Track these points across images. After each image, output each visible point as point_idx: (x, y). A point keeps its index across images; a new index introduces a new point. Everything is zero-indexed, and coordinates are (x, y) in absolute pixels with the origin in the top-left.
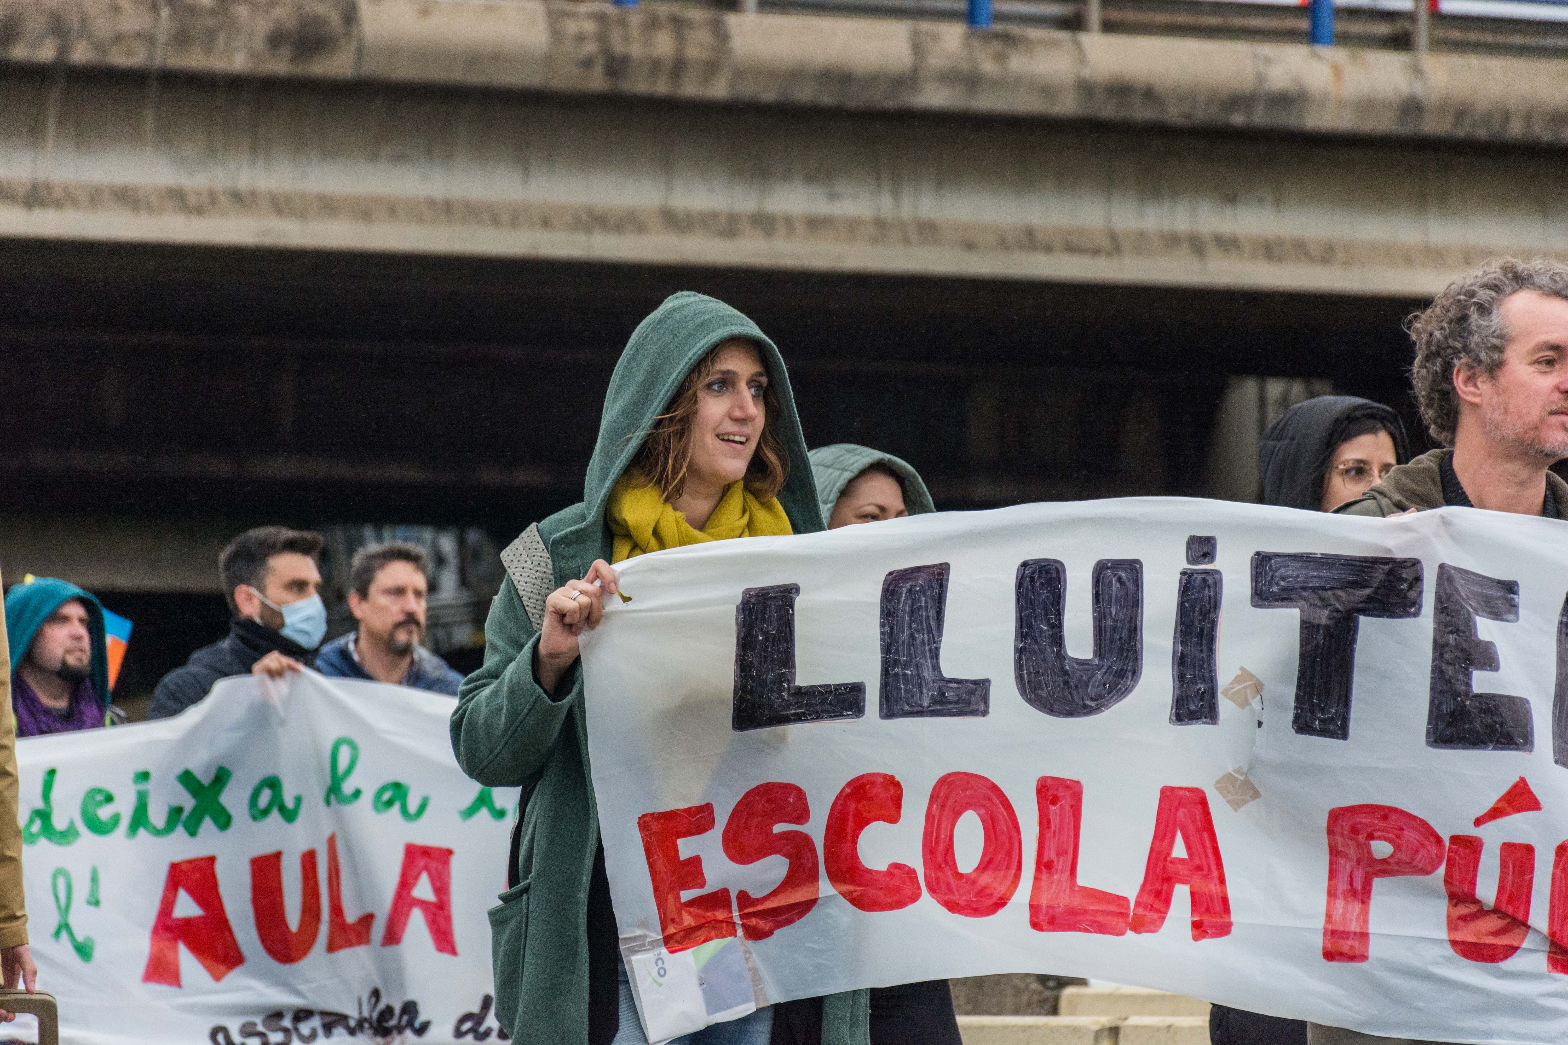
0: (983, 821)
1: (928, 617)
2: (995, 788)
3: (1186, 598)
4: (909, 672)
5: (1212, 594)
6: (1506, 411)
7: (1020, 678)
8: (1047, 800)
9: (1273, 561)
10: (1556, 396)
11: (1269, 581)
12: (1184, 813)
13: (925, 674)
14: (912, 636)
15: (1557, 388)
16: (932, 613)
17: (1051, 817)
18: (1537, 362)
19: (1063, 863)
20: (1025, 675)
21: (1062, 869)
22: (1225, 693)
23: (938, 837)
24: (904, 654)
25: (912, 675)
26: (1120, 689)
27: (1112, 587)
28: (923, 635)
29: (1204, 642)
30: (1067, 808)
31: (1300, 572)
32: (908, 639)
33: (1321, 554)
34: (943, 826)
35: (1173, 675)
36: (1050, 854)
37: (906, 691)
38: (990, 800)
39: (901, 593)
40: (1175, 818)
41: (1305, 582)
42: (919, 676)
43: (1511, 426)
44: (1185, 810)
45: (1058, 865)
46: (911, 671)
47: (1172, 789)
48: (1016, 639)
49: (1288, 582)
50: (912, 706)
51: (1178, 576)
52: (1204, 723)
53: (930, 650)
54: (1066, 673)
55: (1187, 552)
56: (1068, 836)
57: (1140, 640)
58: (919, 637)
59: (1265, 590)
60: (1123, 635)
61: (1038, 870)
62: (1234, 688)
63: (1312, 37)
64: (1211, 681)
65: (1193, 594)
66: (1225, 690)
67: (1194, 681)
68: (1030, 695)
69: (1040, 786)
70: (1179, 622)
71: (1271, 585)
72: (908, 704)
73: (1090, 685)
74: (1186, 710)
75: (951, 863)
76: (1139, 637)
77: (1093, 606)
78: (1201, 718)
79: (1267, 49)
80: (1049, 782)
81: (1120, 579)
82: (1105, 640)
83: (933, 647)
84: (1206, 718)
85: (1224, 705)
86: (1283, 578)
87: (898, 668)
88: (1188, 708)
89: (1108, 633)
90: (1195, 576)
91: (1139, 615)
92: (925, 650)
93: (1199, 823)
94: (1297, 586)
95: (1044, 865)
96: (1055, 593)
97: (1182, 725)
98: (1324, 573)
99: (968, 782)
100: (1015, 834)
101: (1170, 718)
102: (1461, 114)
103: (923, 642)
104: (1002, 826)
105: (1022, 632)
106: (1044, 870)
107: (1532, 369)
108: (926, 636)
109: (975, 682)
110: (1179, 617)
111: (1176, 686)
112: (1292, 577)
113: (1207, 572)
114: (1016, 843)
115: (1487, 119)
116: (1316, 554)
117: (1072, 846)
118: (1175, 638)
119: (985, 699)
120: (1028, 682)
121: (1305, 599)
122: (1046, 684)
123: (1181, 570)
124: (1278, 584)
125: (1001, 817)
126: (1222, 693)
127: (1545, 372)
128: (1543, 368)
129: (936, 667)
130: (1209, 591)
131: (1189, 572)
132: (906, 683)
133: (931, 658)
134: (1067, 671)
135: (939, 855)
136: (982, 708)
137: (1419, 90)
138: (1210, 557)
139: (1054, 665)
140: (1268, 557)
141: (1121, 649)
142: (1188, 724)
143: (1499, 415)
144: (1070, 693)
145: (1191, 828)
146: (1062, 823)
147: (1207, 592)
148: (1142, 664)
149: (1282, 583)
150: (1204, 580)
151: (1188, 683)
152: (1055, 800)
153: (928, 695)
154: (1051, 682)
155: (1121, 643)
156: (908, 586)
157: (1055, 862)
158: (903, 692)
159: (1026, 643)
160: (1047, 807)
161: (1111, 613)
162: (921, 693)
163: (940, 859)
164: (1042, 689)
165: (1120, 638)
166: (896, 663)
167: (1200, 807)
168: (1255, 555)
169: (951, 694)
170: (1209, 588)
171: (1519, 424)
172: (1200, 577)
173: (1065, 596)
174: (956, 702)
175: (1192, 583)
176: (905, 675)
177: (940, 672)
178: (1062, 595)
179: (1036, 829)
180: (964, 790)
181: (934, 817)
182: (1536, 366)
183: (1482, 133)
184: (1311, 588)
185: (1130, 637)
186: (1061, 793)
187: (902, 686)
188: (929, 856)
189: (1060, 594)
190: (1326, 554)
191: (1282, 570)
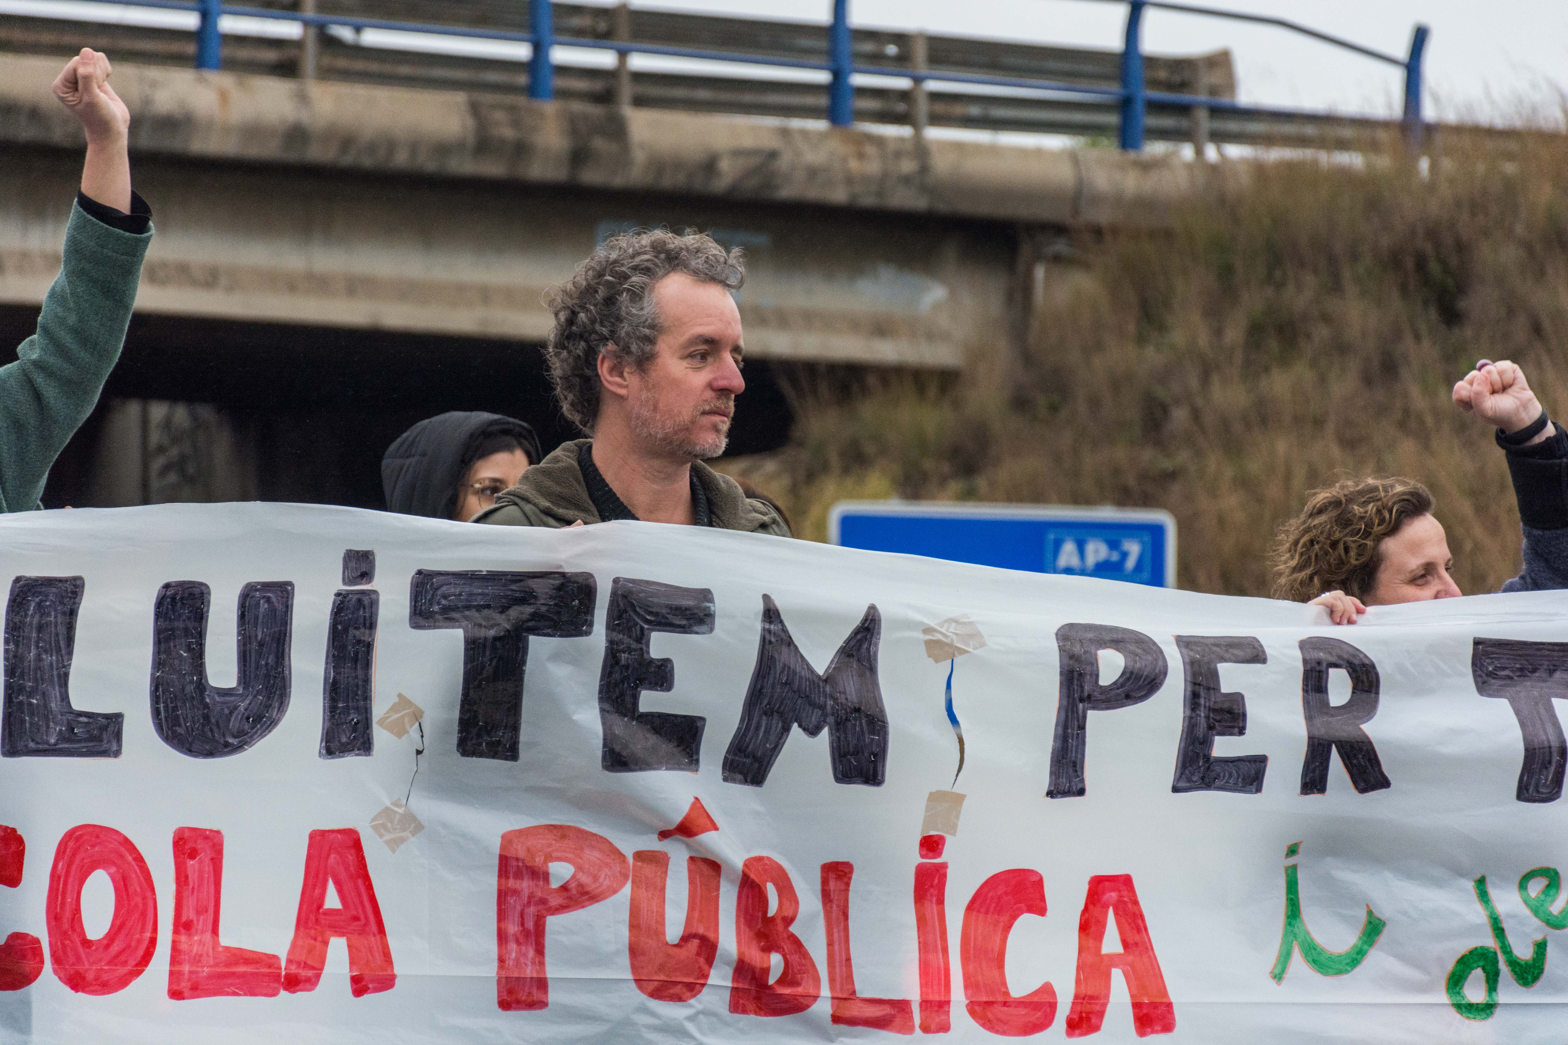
0: (113, 880)
1: (57, 635)
2: (127, 843)
3: (339, 619)
4: (35, 701)
5: (367, 615)
6: (655, 408)
7: (156, 713)
8: (184, 854)
9: (434, 580)
10: (709, 394)
11: (429, 600)
12: (335, 858)
13: (53, 705)
14: (39, 658)
15: (710, 386)
16: (62, 630)
17: (189, 873)
18: (691, 356)
19: (203, 924)
20: (162, 709)
21: (203, 930)
22: (381, 723)
23: (63, 903)
24: (30, 679)
25: (38, 704)
26: (265, 722)
27: (259, 607)
28: (51, 656)
29: (359, 666)
30: (207, 861)
31: (463, 590)
32: (35, 660)
33: (487, 571)
34: (69, 887)
35: (324, 706)
36: (189, 913)
37: (31, 724)
38: (122, 857)
39: (30, 606)
40: (326, 866)
41: (468, 600)
42: (46, 706)
43: (660, 424)
44: (338, 857)
45: (198, 924)
46: (37, 700)
47: (323, 833)
48: (153, 667)
49: (450, 600)
50: (37, 743)
51: (332, 598)
52: (357, 755)
53: (59, 676)
54: (206, 706)
55: (344, 572)
56: (208, 892)
57: (288, 666)
58: (47, 659)
59: (425, 609)
60: (270, 661)
61: (176, 931)
62: (390, 717)
63: (199, 62)
64: (366, 712)
65: (346, 615)
66: (381, 719)
67: (346, 710)
68: (167, 732)
69: (177, 838)
70: (331, 647)
71: (431, 604)
72: (33, 740)
73: (233, 719)
74: (337, 743)
75: (79, 930)
76: (287, 663)
77: (238, 628)
78: (353, 750)
79: (154, 73)
80: (187, 834)
81: (268, 600)
82: (250, 666)
83: (62, 672)
84: (359, 749)
85: (380, 735)
86: (445, 597)
87: (23, 695)
88: (339, 741)
89: (253, 659)
90: (350, 596)
91: (288, 638)
92: (52, 676)
93: (352, 868)
94: (460, 604)
95: (182, 925)
96: (196, 612)
97: (333, 758)
98: (489, 590)
99: (97, 837)
100: (149, 894)
101: (320, 752)
102: (347, 141)
103: (51, 664)
104: (135, 886)
105: (160, 659)
106: (183, 931)
107: (685, 363)
108: (54, 658)
109: (107, 717)
110: (331, 642)
111: (326, 718)
112: (455, 595)
113: (363, 592)
114: (151, 903)
115: (371, 148)
116: (482, 571)
117: (212, 904)
118: (327, 663)
119: (118, 736)
120: (166, 717)
121: (466, 618)
122: (183, 718)
123: (335, 591)
124: (439, 603)
125: (134, 876)
126: (377, 723)
127: (698, 368)
128: (696, 362)
129: (65, 698)
130: (365, 612)
131: (344, 593)
132: (32, 715)
133: (60, 686)
134: (208, 704)
135: (65, 920)
136: (115, 748)
137: (305, 117)
138: (368, 578)
139: (193, 698)
140: (430, 575)
141: (267, 676)
142: (340, 757)
143: (648, 412)
144: (212, 731)
145: (343, 876)
146: (201, 878)
147: (361, 613)
148: (290, 691)
149: (444, 602)
150: (359, 601)
151: (340, 714)
152: (193, 854)
153: (56, 730)
154: (189, 716)
155: (267, 670)
156: (37, 600)
157: (195, 922)
158: (27, 725)
159: (163, 672)
160: (185, 863)
161: (256, 636)
162: (48, 727)
163: (66, 926)
164: (180, 726)
165: (267, 664)
166: (21, 689)
167: (353, 851)
168: (416, 574)
169: (81, 730)
170: (364, 608)
171: (669, 423)
172: (356, 597)
173: (207, 616)
174: (86, 740)
175: (346, 603)
176: (31, 704)
177: (69, 703)
178: (205, 615)
179: (173, 887)
180: (93, 846)
181: (59, 877)
182: (689, 360)
183: (367, 162)
184: (475, 607)
185: (277, 662)
186: (200, 845)
187: (27, 718)
188: (53, 923)
189: (202, 614)
190: (490, 571)
191: (444, 588)
